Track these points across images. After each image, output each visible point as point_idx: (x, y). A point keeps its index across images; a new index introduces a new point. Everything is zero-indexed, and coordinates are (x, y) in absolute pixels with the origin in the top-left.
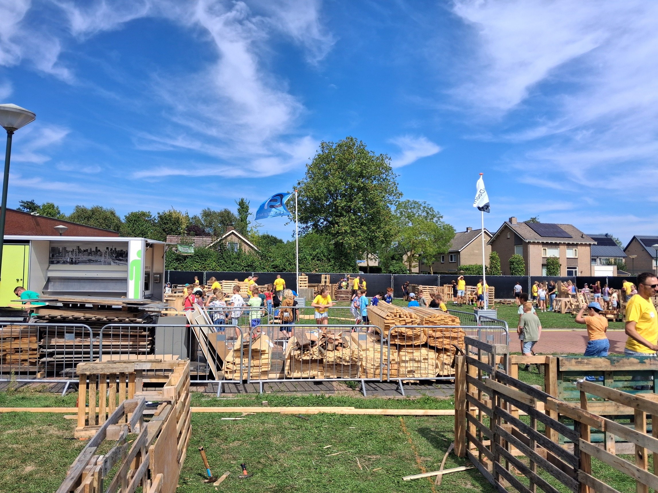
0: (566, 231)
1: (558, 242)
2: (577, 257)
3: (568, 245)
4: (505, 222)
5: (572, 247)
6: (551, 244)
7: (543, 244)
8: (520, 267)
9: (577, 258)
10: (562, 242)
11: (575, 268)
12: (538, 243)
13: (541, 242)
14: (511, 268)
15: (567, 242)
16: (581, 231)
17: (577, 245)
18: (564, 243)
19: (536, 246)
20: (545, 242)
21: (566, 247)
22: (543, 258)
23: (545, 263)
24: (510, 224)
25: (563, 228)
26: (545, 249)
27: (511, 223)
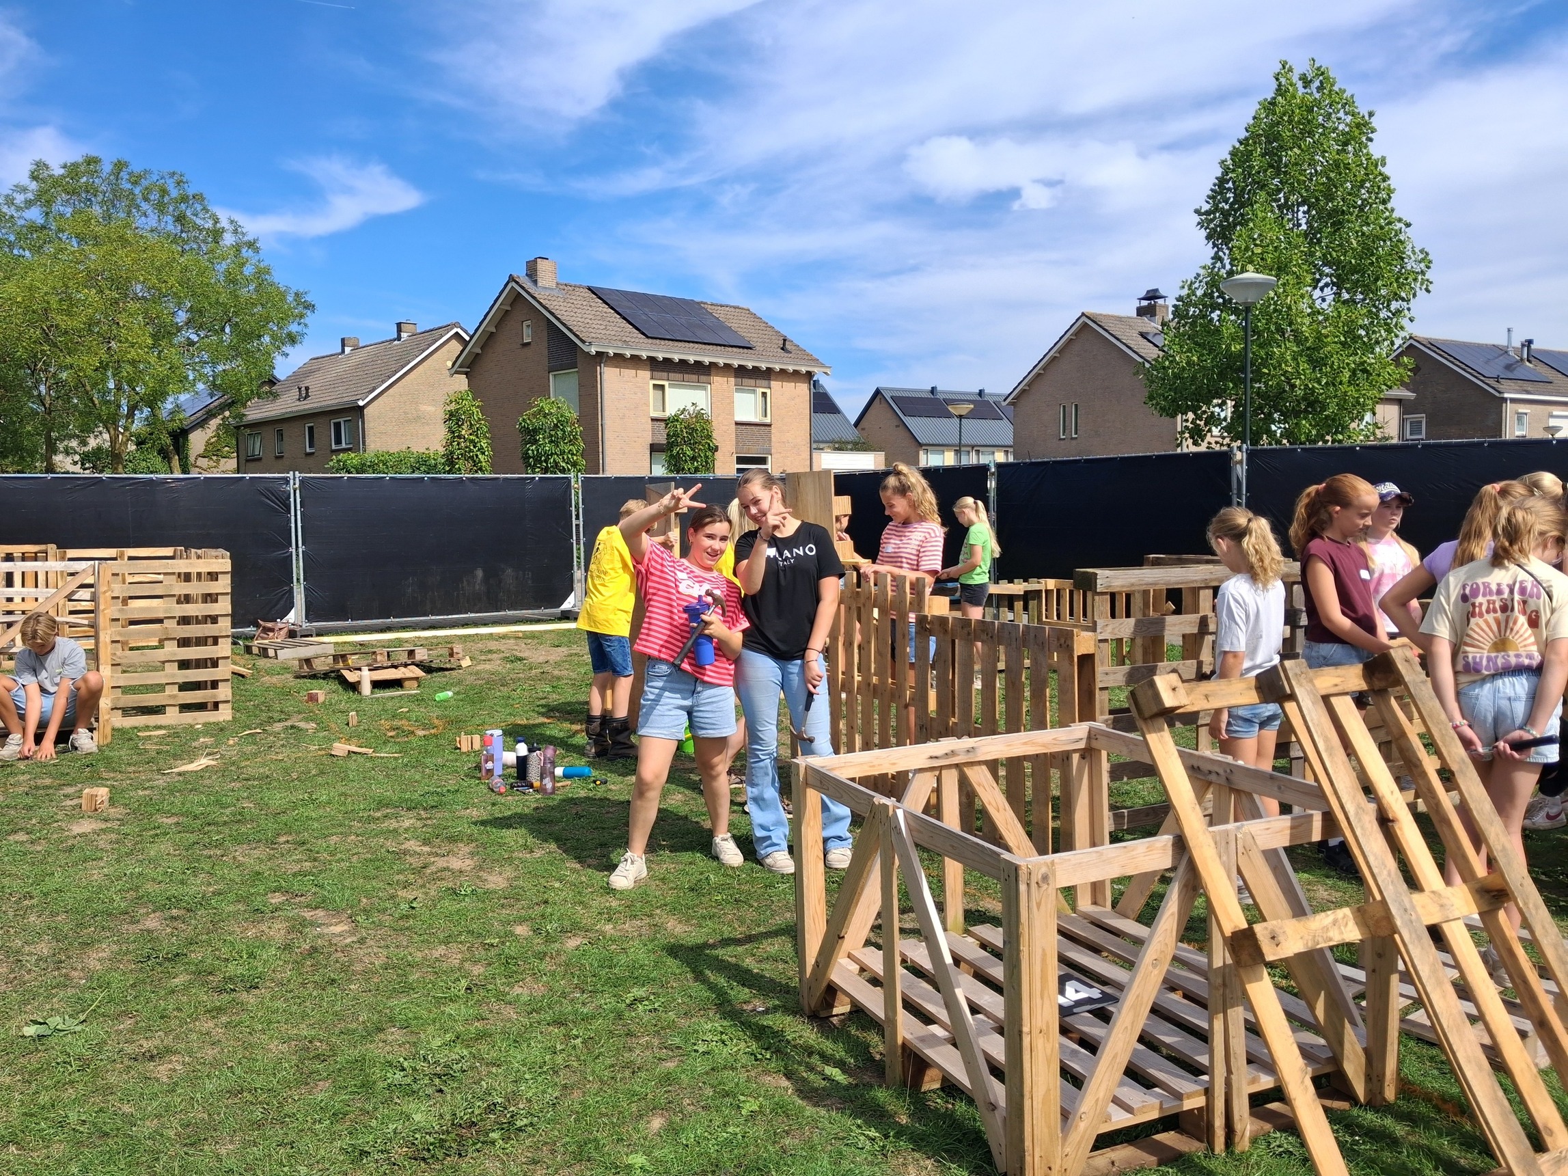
0: (734, 326)
1: (706, 360)
2: (768, 420)
3: (741, 372)
4: (512, 279)
5: (752, 382)
6: (683, 367)
7: (654, 365)
8: (563, 453)
9: (770, 425)
10: (721, 362)
11: (763, 461)
12: (635, 361)
13: (644, 355)
14: (526, 457)
15: (736, 363)
16: (777, 328)
17: (767, 375)
18: (728, 366)
19: (629, 373)
20: (660, 356)
21: (732, 380)
22: (653, 420)
23: (663, 440)
24: (528, 285)
25: (720, 314)
26: (662, 387)
27: (535, 282)
